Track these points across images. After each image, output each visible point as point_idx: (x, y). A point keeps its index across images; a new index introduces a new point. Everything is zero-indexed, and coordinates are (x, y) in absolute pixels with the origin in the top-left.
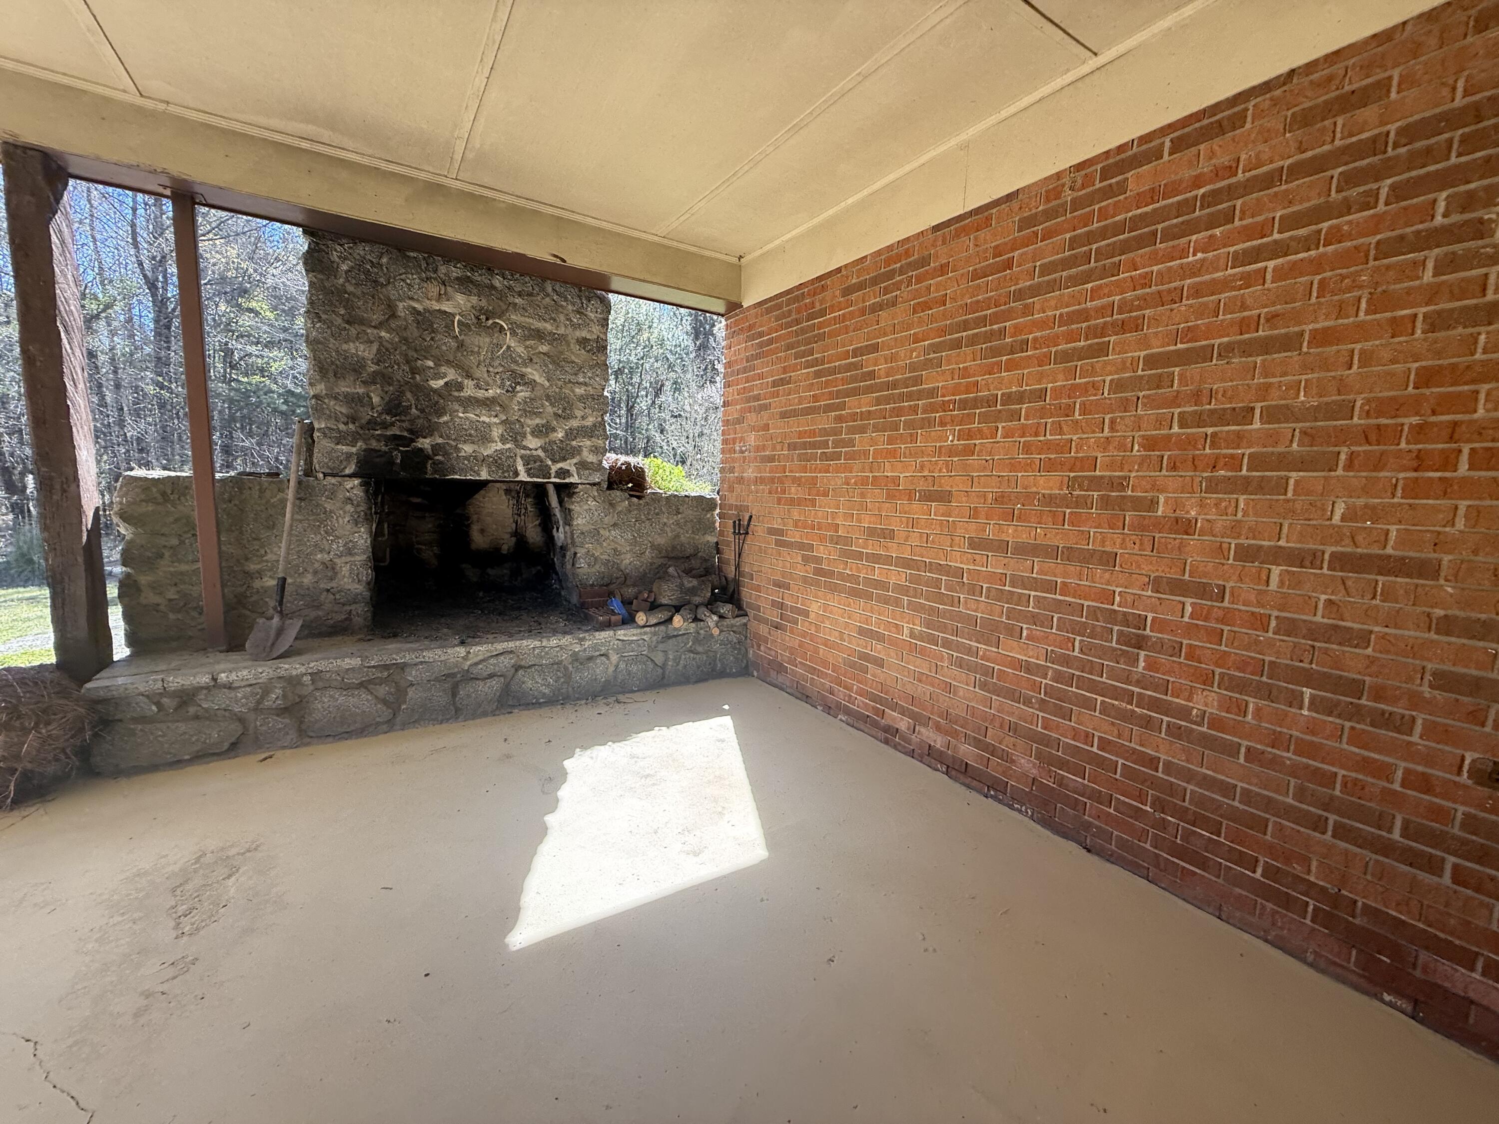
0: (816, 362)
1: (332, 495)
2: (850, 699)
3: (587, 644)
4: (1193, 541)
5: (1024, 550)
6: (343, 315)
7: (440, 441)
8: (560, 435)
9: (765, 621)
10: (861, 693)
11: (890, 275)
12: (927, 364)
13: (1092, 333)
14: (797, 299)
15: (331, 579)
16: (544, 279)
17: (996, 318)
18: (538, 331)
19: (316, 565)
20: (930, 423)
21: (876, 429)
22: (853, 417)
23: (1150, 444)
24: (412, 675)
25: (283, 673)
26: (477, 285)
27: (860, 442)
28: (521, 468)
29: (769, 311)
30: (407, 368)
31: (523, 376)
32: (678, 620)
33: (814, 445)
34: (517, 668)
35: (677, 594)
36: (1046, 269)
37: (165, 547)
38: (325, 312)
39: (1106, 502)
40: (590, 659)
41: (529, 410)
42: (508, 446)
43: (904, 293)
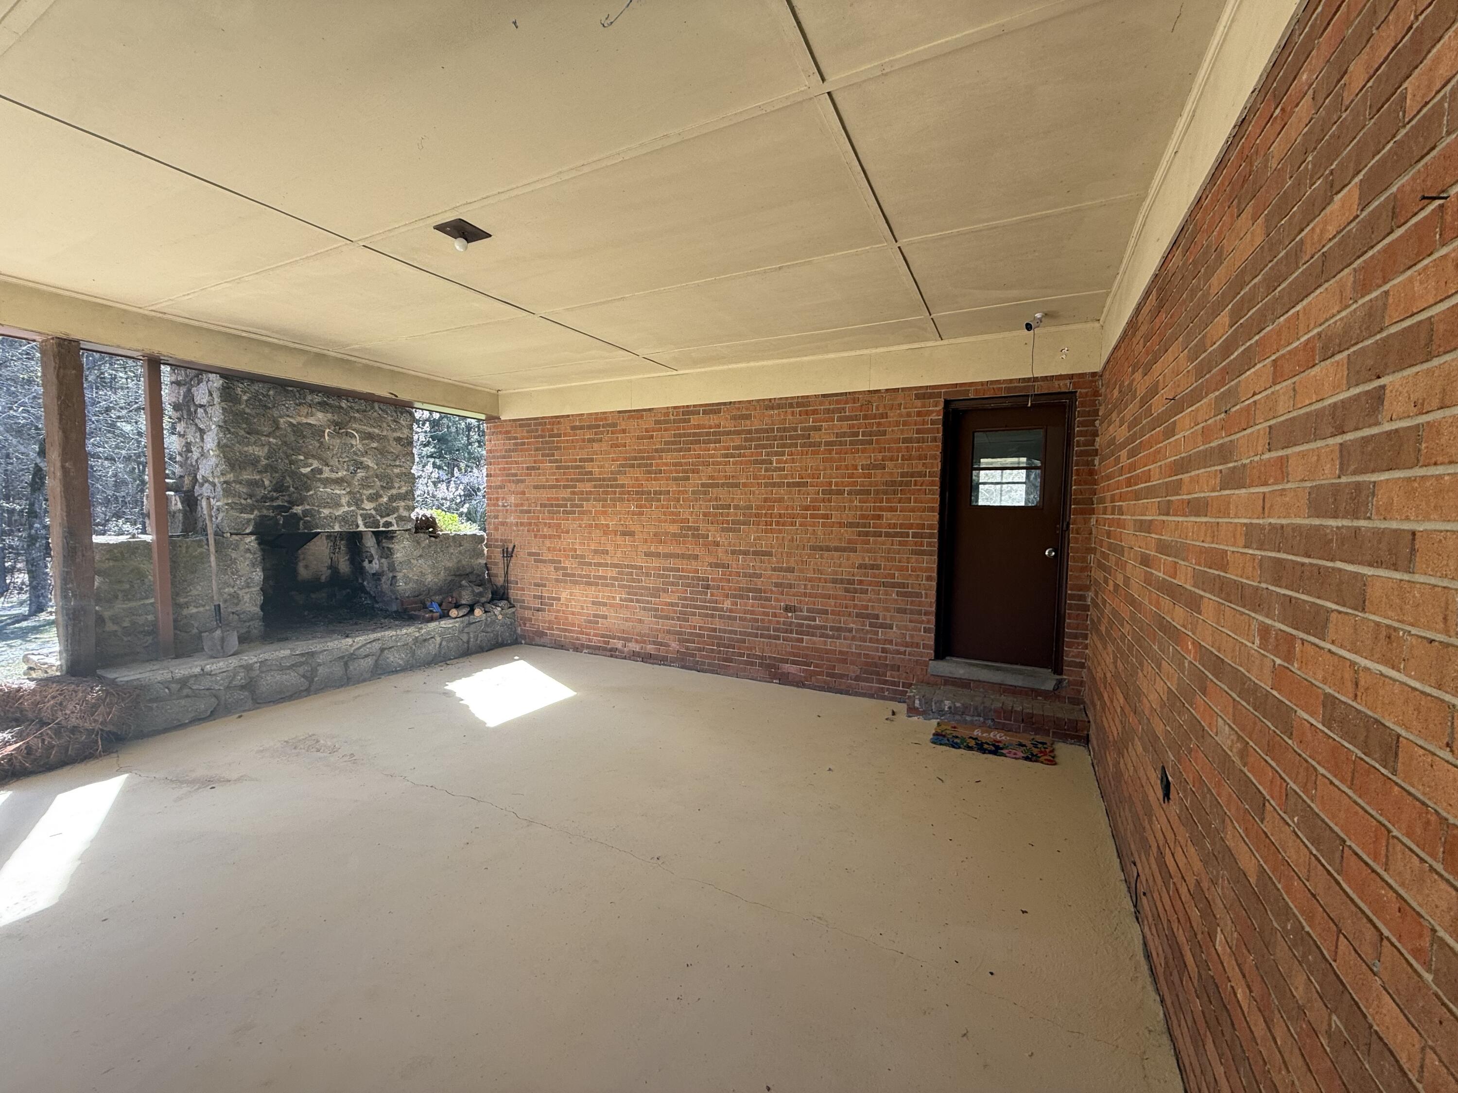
0: (556, 461)
1: (236, 548)
2: (590, 640)
3: (423, 631)
4: (720, 549)
5: (667, 556)
6: (244, 429)
7: (308, 507)
8: (385, 499)
9: (530, 608)
10: (595, 635)
11: (598, 426)
12: (619, 472)
13: (684, 471)
14: (540, 424)
15: (237, 604)
16: (374, 401)
17: (648, 458)
18: (369, 433)
19: (225, 596)
20: (623, 500)
21: (595, 500)
22: (582, 493)
23: (705, 515)
24: (320, 659)
25: (244, 663)
26: (331, 406)
27: (587, 506)
28: (360, 522)
29: (521, 426)
30: (287, 461)
31: (361, 463)
32: (478, 612)
33: (558, 506)
34: (382, 650)
35: (472, 597)
36: (666, 443)
37: (119, 590)
38: (233, 427)
39: (693, 535)
40: (425, 640)
41: (365, 484)
42: (352, 508)
43: (606, 437)
